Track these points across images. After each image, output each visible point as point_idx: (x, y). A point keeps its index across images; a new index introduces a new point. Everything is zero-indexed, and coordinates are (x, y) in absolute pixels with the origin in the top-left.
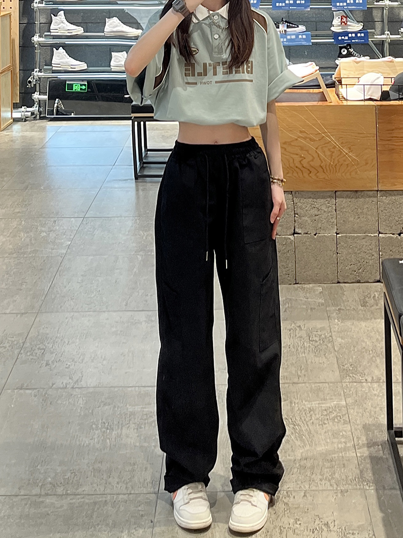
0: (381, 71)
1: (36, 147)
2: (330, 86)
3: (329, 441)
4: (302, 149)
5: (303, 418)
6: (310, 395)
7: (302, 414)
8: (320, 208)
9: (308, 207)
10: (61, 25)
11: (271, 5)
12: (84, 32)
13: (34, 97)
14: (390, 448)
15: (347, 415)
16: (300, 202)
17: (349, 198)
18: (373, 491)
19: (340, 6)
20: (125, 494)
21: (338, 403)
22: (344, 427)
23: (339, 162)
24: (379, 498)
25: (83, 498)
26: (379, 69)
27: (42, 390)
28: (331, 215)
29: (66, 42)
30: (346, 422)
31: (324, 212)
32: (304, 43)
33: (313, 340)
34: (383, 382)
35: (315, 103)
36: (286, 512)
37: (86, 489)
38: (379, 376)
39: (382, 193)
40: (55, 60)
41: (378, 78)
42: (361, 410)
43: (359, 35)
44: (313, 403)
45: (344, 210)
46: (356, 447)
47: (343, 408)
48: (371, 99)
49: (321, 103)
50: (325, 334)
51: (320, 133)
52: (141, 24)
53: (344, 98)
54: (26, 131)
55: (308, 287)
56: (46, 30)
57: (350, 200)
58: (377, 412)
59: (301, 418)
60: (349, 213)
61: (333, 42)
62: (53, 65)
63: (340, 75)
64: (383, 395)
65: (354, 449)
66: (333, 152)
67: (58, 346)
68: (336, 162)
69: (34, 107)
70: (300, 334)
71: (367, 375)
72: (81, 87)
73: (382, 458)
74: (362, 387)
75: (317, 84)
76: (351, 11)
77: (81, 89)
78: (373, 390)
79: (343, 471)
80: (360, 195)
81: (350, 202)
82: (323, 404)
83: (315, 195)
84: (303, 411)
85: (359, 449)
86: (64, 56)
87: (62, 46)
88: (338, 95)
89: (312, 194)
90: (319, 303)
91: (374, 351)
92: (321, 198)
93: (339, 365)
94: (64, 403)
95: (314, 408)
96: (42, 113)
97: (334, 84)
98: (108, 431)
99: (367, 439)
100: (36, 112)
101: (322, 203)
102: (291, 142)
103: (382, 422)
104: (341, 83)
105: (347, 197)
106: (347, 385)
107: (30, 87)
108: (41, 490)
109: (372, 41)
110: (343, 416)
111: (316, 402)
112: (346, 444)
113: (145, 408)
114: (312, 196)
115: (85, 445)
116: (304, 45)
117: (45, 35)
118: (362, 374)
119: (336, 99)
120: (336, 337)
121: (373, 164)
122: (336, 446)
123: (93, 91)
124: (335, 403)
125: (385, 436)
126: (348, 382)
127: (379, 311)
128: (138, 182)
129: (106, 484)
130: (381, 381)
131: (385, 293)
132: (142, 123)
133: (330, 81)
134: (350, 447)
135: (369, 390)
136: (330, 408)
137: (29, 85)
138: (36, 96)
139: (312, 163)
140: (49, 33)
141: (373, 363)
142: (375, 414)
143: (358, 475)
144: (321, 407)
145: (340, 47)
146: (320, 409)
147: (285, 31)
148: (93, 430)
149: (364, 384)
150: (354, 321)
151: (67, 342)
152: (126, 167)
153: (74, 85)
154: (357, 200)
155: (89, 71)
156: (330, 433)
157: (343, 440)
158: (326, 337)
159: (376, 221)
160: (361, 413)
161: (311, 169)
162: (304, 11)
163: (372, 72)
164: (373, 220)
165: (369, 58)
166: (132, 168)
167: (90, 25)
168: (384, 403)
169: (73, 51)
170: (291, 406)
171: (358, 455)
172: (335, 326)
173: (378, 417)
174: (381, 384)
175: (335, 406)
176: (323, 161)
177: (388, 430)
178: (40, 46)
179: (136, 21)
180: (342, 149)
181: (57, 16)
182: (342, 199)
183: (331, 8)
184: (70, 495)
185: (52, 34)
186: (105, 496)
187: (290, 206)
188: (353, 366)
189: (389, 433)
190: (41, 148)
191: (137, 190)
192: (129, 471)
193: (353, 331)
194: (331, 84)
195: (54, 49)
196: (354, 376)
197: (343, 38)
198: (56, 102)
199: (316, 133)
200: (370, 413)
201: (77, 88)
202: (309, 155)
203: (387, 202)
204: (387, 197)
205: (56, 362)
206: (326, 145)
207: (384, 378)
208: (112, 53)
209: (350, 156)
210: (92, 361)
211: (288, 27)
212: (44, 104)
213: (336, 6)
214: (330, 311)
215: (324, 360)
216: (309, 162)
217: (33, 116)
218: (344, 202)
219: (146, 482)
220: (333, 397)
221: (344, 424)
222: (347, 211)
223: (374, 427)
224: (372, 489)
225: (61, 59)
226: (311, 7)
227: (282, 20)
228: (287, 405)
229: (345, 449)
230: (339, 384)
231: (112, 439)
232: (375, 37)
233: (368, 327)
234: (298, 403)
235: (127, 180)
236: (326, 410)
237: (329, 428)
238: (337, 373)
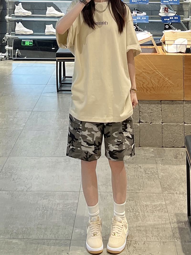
0: (186, 37)
1: (7, 74)
2: (159, 45)
3: (156, 220)
4: (144, 78)
5: (142, 209)
6: (146, 199)
7: (142, 207)
8: (152, 109)
9: (146, 108)
10: (20, 10)
11: (129, 1)
12: (32, 14)
13: (6, 48)
14: (189, 224)
15: (166, 209)
16: (142, 106)
17: (169, 104)
18: (179, 243)
19: (165, 3)
20: (54, 240)
21: (161, 203)
22: (165, 214)
23: (163, 85)
24: (182, 246)
25: (32, 241)
26: (185, 37)
27: (11, 191)
28: (159, 113)
29: (23, 19)
30: (165, 212)
31: (155, 111)
32: (145, 22)
33: (147, 173)
34: (186, 194)
35: (150, 54)
36: (134, 251)
37: (34, 237)
38: (183, 192)
39: (186, 102)
40: (17, 29)
41: (184, 41)
42: (174, 207)
43: (175, 18)
44: (148, 202)
45: (166, 110)
46: (171, 223)
47: (164, 206)
48: (180, 52)
49: (153, 54)
50: (154, 170)
51: (153, 70)
52: (61, 10)
53: (166, 51)
54: (2, 66)
55: (146, 149)
56: (13, 13)
57: (169, 105)
58: (182, 208)
59: (141, 209)
60: (169, 112)
61: (161, 22)
62: (16, 31)
63: (164, 39)
64: (186, 200)
65: (170, 223)
66: (160, 80)
67: (19, 172)
68: (161, 86)
69: (6, 53)
70: (140, 170)
71: (177, 190)
72: (30, 43)
73: (184, 228)
74: (174, 196)
75: (151, 43)
76: (171, 5)
77: (30, 44)
78: (181, 198)
79: (164, 233)
80: (174, 103)
81: (169, 106)
82: (152, 203)
83: (150, 102)
84: (142, 206)
85: (172, 224)
86: (22, 27)
87: (20, 22)
88: (163, 50)
89: (148, 102)
90: (151, 156)
91: (181, 180)
92: (153, 104)
93: (161, 186)
94: (22, 198)
95: (148, 205)
96: (10, 56)
97: (161, 44)
98: (45, 211)
99: (177, 220)
100: (7, 56)
101: (154, 107)
102: (140, 74)
103: (185, 213)
104: (165, 43)
105: (168, 103)
106: (166, 195)
107: (4, 42)
108: (11, 236)
109: (182, 21)
110: (164, 209)
111: (149, 202)
112: (166, 222)
113: (65, 201)
114: (148, 103)
115: (33, 217)
116: (144, 23)
117: (12, 16)
118: (175, 190)
119: (162, 52)
120: (160, 172)
121: (181, 87)
122: (160, 222)
123: (35, 45)
124: (159, 203)
125: (186, 219)
126: (166, 193)
127: (184, 161)
128: (58, 93)
129: (44, 234)
130: (185, 194)
131: (186, 151)
132: (62, 63)
133: (159, 42)
134: (168, 223)
135: (178, 198)
136: (157, 205)
137: (4, 41)
138: (7, 47)
139: (148, 86)
140: (14, 15)
141: (180, 185)
142: (181, 209)
143: (172, 235)
144: (152, 204)
145: (165, 24)
146: (151, 205)
147: (136, 15)
148: (37, 211)
149: (175, 195)
150: (170, 165)
151: (23, 170)
152: (53, 85)
153: (26, 42)
154: (173, 105)
155: (34, 35)
156: (157, 217)
157: (164, 220)
158: (154, 172)
159: (183, 116)
160: (174, 208)
161: (147, 89)
162: (146, 5)
163: (181, 38)
164: (181, 116)
165: (180, 30)
166: (56, 86)
167: (35, 10)
168: (186, 204)
169: (26, 24)
170: (135, 203)
171: (172, 226)
172: (160, 167)
173: (183, 210)
174: (184, 195)
175: (160, 204)
176: (154, 84)
177: (188, 216)
178: (9, 21)
179: (58, 8)
180: (165, 79)
181: (18, 5)
182: (165, 105)
183: (160, 3)
184: (26, 239)
185: (15, 15)
186: (44, 240)
187: (137, 108)
188: (169, 186)
189: (188, 218)
190: (10, 75)
191: (58, 98)
192: (56, 229)
193: (169, 170)
194: (159, 44)
195: (16, 23)
196: (170, 191)
197: (167, 19)
198: (17, 51)
199: (150, 70)
200: (178, 208)
201: (27, 43)
202: (147, 81)
203: (189, 107)
204: (188, 104)
205: (18, 179)
206: (156, 76)
207: (186, 192)
208: (46, 25)
209: (169, 82)
210: (37, 179)
211: (138, 13)
212: (11, 52)
213: (163, 2)
214: (157, 160)
215: (153, 182)
216: (146, 85)
217: (5, 58)
218: (166, 106)
219: (65, 234)
220: (158, 200)
221: (164, 213)
222: (167, 111)
223: (180, 215)
224: (179, 242)
225: (20, 28)
226: (149, 2)
227: (135, 9)
228: (134, 203)
229: (165, 224)
230: (162, 194)
231: (47, 215)
232: (184, 19)
233: (178, 168)
234: (139, 202)
235: (53, 92)
236: (155, 206)
237: (157, 214)
238: (160, 189)
